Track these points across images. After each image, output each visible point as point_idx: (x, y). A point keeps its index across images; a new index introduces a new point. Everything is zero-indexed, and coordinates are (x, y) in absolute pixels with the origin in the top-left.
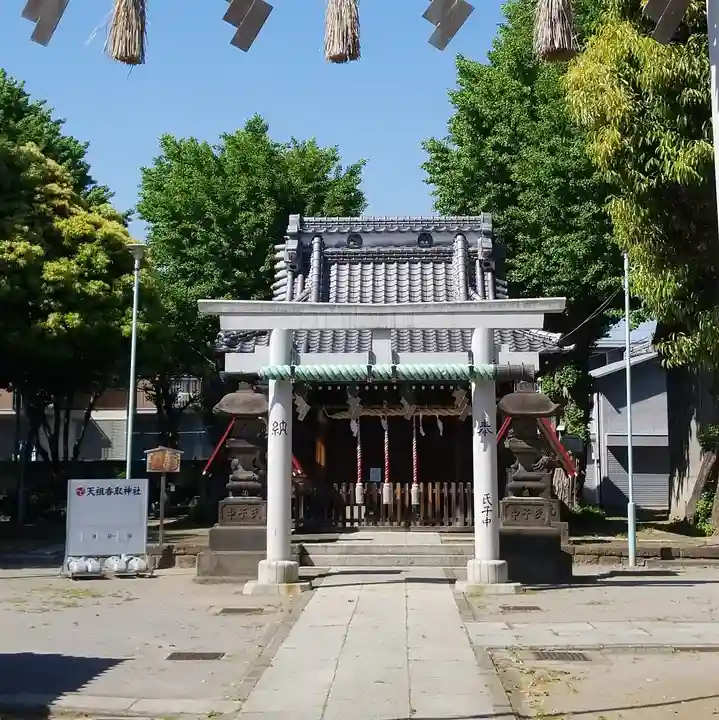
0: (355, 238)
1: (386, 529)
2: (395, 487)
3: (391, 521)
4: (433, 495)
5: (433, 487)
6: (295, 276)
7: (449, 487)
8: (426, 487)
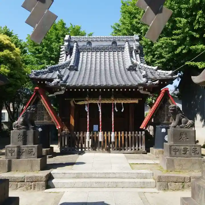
0: (89, 43)
1: (100, 152)
2: (104, 134)
3: (102, 149)
4: (121, 137)
5: (121, 134)
6: (67, 55)
7: (128, 134)
8: (118, 134)
